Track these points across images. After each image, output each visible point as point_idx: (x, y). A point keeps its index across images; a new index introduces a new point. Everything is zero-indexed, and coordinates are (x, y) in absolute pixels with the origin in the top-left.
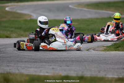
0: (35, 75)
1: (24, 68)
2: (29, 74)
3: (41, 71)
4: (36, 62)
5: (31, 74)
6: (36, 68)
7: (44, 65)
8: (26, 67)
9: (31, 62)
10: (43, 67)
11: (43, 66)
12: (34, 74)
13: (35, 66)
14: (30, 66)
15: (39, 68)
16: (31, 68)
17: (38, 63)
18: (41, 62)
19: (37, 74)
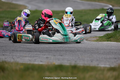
0: (29, 64)
1: (19, 57)
2: (24, 62)
3: (35, 60)
4: (31, 51)
5: (26, 63)
6: (31, 57)
7: (39, 55)
8: (21, 56)
9: (26, 51)
10: (37, 56)
11: (37, 55)
12: (29, 63)
13: (30, 55)
14: (25, 55)
15: (34, 57)
16: (26, 57)
17: (32, 52)
18: (36, 51)
19: (32, 63)
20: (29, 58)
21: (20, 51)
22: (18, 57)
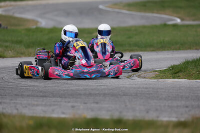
0: (43, 118)
1: (26, 107)
2: (35, 115)
3: (53, 110)
4: (46, 97)
5: (38, 115)
6: (45, 105)
7: (59, 102)
8: (29, 104)
9: (37, 96)
10: (57, 105)
11: (56, 103)
12: (42, 115)
13: (44, 103)
14: (36, 103)
15: (50, 105)
16: (37, 105)
17: (48, 98)
18: (54, 96)
19: (48, 115)
20: (44, 108)
21: (28, 96)
22: (24, 106)
